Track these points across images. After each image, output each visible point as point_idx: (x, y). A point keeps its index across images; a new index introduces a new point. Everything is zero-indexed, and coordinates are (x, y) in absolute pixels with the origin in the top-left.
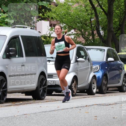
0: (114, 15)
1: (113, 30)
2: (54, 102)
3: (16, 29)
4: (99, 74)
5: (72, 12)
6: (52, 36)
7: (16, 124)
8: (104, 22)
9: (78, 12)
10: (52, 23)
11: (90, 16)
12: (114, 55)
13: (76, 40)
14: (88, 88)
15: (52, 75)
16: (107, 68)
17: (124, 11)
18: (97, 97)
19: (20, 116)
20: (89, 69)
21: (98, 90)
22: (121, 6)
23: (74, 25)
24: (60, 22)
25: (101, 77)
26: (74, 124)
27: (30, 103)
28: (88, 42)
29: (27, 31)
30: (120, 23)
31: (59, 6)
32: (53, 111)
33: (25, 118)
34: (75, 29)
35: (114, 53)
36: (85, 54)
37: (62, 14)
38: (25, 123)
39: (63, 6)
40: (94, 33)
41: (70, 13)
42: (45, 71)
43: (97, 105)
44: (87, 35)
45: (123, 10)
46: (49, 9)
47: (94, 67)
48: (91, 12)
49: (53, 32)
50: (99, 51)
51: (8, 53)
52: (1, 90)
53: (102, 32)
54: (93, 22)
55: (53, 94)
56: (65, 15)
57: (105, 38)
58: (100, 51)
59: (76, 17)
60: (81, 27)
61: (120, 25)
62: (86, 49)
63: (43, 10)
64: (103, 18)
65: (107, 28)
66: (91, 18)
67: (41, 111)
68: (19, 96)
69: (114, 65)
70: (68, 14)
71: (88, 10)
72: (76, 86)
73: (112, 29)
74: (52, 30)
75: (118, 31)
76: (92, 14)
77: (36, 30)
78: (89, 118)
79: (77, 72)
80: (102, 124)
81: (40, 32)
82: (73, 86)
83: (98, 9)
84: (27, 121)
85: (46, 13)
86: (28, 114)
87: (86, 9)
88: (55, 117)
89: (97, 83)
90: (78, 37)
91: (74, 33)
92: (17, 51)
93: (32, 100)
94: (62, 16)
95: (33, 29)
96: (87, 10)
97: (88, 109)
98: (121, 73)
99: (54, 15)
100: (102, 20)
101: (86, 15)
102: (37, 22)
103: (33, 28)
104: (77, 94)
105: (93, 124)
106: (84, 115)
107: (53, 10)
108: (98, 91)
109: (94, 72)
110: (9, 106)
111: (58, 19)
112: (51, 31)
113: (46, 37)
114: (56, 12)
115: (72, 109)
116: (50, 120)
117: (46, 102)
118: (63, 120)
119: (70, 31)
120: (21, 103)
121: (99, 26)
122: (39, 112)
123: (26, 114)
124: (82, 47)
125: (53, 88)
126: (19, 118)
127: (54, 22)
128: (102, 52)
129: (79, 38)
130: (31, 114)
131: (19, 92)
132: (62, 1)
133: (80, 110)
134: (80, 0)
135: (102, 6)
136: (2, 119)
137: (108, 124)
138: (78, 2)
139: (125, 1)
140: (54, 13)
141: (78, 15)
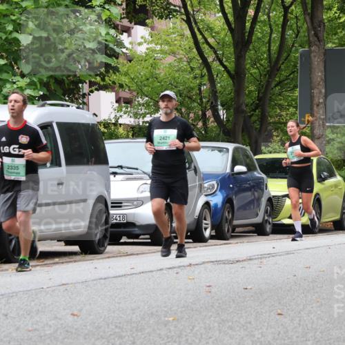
0: (248, 78)
1: (245, 109)
2: (124, 258)
3: (48, 109)
4: (217, 200)
6: (121, 121)
7: (45, 304)
8: (227, 92)
9: (174, 72)
10: (120, 96)
11: (198, 82)
12: (248, 160)
14: (193, 227)
15: (121, 203)
16: (233, 187)
17: (268, 69)
18: (212, 245)
19: (54, 288)
20: (197, 190)
21: (214, 231)
22: (262, 60)
24: (138, 94)
25: (220, 205)
26: (165, 303)
27: (75, 261)
29: (69, 113)
30: (258, 94)
31: (135, 60)
32: (122, 276)
33: (64, 291)
35: (248, 156)
37: (142, 77)
38: (63, 303)
39: (143, 62)
40: (206, 115)
41: (156, 74)
42: (105, 194)
43: (212, 262)
44: (192, 120)
45: (265, 69)
46: (113, 67)
47: (206, 185)
48: (202, 73)
49: (122, 113)
50: (216, 152)
53: (222, 113)
54: (204, 92)
55: (122, 241)
56: (148, 79)
57: (229, 126)
58: (219, 153)
59: (170, 84)
61: (259, 99)
64: (226, 84)
65: (235, 106)
66: (200, 85)
67: (97, 277)
68: (52, 246)
69: (246, 180)
70: (153, 77)
71: (194, 68)
73: (244, 107)
74: (121, 110)
75: (255, 112)
76: (202, 76)
77: (88, 110)
78: (196, 289)
80: (220, 301)
81: (97, 114)
83: (216, 66)
84: (68, 297)
85: (108, 76)
87: (192, 65)
88: (126, 290)
89: (212, 218)
93: (79, 254)
94: (141, 82)
95: (83, 109)
96: (192, 69)
97: (194, 271)
98: (262, 197)
99: (125, 80)
101: (191, 80)
102: (89, 95)
103: (81, 106)
105: (203, 301)
106: (186, 284)
107: (123, 69)
108: (214, 234)
109: (206, 195)
111: (132, 87)
112: (118, 112)
113: (108, 124)
114: (130, 73)
115: (162, 272)
116: (116, 295)
117: (109, 257)
118: (143, 294)
119: (157, 111)
120: (57, 260)
121: (216, 101)
122: (92, 278)
123: (66, 284)
125: (122, 229)
126: (53, 291)
127: (125, 94)
128: (222, 153)
130: (75, 283)
131: (52, 239)
132: (142, 50)
133: (177, 273)
134: (178, 49)
135: (224, 60)
136: (16, 295)
137: (233, 301)
138: (173, 53)
139: (269, 50)
140: (126, 76)
141: (174, 79)
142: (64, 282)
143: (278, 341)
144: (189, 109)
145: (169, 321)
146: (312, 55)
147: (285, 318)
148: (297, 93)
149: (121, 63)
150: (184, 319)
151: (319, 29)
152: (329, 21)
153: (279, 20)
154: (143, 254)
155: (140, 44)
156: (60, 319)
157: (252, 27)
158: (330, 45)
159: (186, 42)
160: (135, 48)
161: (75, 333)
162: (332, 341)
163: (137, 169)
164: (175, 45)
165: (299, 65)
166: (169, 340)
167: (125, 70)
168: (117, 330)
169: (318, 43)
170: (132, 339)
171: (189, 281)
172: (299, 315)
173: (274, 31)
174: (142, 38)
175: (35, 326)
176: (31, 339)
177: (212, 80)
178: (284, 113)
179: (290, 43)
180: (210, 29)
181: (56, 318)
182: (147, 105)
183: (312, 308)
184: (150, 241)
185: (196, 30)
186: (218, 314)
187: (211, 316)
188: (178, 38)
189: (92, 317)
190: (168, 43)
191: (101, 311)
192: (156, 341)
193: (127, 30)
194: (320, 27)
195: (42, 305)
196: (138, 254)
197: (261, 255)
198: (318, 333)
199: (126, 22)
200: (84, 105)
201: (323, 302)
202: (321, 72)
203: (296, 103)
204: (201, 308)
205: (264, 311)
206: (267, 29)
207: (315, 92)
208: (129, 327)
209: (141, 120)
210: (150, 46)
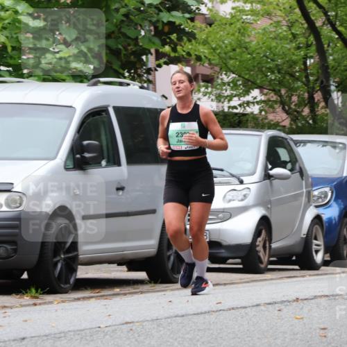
3: (101, 89)
4: (332, 213)
5: (253, 40)
8: (342, 68)
9: (270, 40)
10: (198, 72)
11: (302, 52)
13: (266, 118)
14: (299, 249)
19: (113, 328)
20: (304, 199)
21: (328, 255)
24: (221, 69)
25: (335, 220)
27: (142, 293)
28: (300, 125)
29: (130, 94)
31: (216, 23)
32: (205, 313)
33: (128, 332)
34: (261, 88)
36: (290, 157)
37: (226, 47)
40: (313, 99)
41: (246, 43)
43: (327, 296)
44: (295, 105)
46: (188, 33)
47: (316, 193)
48: (307, 42)
49: (200, 95)
50: (329, 148)
51: (78, 156)
52: (62, 256)
54: (311, 68)
56: (234, 50)
58: (332, 149)
59: (264, 56)
60: (279, 81)
62: (292, 144)
63: (174, 36)
64: (340, 56)
66: (305, 58)
67: (172, 314)
68: (111, 271)
70: (241, 47)
71: (297, 34)
72: (267, 245)
74: (199, 91)
76: (308, 46)
77: (155, 91)
78: (306, 332)
79: (269, 206)
81: (166, 96)
82: (258, 246)
83: (326, 31)
84: (134, 340)
85: (181, 45)
86: (137, 322)
87: (293, 31)
88: (211, 332)
89: (325, 237)
90: (271, 110)
91: (258, 99)
92: (105, 148)
93: (147, 283)
94: (225, 53)
95: (147, 89)
96: (294, 36)
97: (302, 308)
99: (203, 50)
100: (337, 64)
101: (292, 50)
103: (145, 85)
104: (270, 267)
106: (292, 326)
107: (201, 36)
108: (328, 258)
109: (317, 207)
110: (84, 298)
111: (214, 60)
114: (210, 42)
115: (259, 308)
116: (198, 337)
118: (234, 338)
119: (247, 92)
120: (117, 290)
121: (328, 80)
122: (166, 315)
123: (130, 323)
124: (283, 138)
126: (113, 331)
127: (204, 69)
128: (337, 150)
129: (274, 112)
130: (143, 321)
131: (110, 262)
132: (226, 10)
133: (279, 310)
134: (274, 9)
135: (337, 23)
136: (65, 336)
138: (268, 14)
140: (205, 45)
141: (270, 49)
142: (128, 320)
154: (233, 283)
155: (223, 2)
160: (216, 8)
163: (222, 170)
164: (271, 3)
167: (204, 37)
171: (296, 321)
177: (321, 52)
182: (234, 85)
184: (241, 266)
196: (225, 284)
200: (150, 84)
209: (226, 105)
210: (237, 4)
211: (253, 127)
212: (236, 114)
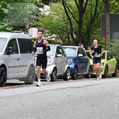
0: (84, 24)
1: (82, 34)
3: (14, 34)
4: (72, 66)
5: (54, 21)
7: (12, 101)
9: (58, 21)
12: (83, 52)
13: (57, 41)
14: (64, 75)
16: (78, 62)
17: (91, 21)
18: (70, 82)
20: (65, 63)
21: (71, 77)
22: (88, 17)
23: (55, 31)
24: (45, 29)
25: (73, 68)
26: (54, 101)
27: (23, 87)
28: (65, 43)
29: (22, 35)
30: (87, 29)
31: (45, 17)
32: (39, 92)
33: (19, 97)
34: (55, 34)
36: (62, 51)
37: (47, 23)
38: (19, 101)
39: (47, 18)
40: (69, 37)
41: (52, 22)
43: (70, 87)
44: (64, 38)
46: (37, 19)
47: (68, 61)
50: (72, 49)
51: (8, 51)
52: (3, 77)
53: (75, 36)
54: (68, 28)
56: (49, 24)
57: (77, 40)
60: (60, 32)
61: (87, 31)
62: (63, 48)
64: (76, 26)
65: (79, 33)
66: (67, 26)
68: (15, 81)
69: (82, 59)
72: (56, 74)
75: (86, 35)
76: (68, 23)
77: (28, 34)
78: (64, 97)
79: (57, 64)
80: (73, 101)
81: (31, 35)
82: (53, 74)
83: (73, 19)
86: (21, 94)
88: (40, 97)
89: (70, 72)
90: (58, 39)
91: (55, 36)
93: (24, 84)
94: (47, 25)
95: (26, 34)
96: (64, 20)
97: (64, 91)
98: (88, 65)
99: (41, 24)
100: (75, 28)
101: (64, 24)
102: (29, 29)
103: (26, 33)
104: (56, 80)
105: (67, 101)
109: (68, 64)
110: (8, 88)
111: (44, 26)
113: (35, 39)
115: (53, 91)
116: (37, 98)
118: (46, 98)
119: (52, 35)
120: (17, 86)
121: (73, 32)
122: (29, 92)
124: (61, 47)
126: (15, 97)
127: (41, 29)
128: (74, 50)
130: (23, 94)
131: (16, 79)
132: (47, 14)
133: (58, 91)
134: (60, 13)
135: (75, 17)
136: (2, 98)
137: (77, 101)
138: (58, 15)
139: (91, 14)
140: (42, 22)
141: (58, 24)
142: (19, 94)
143: (92, 115)
144: (63, 34)
145: (55, 108)
146: (106, 16)
147: (95, 107)
148: (100, 29)
149: (40, 18)
150: (60, 107)
151: (108, 7)
152: (112, 4)
153: (95, 4)
154: (46, 84)
155: (47, 11)
156: (17, 107)
157: (85, 6)
158: (112, 13)
159: (63, 11)
160: (45, 13)
161: (22, 111)
162: (111, 115)
164: (59, 12)
165: (101, 19)
166: (55, 114)
167: (41, 20)
168: (37, 111)
169: (108, 12)
170: (42, 114)
171: (62, 94)
172: (100, 106)
173: (93, 8)
174: (47, 9)
175: (8, 109)
176: (7, 113)
177: (71, 24)
178: (96, 36)
179: (98, 12)
180: (71, 7)
181: (16, 106)
182: (49, 33)
183: (104, 104)
185: (66, 7)
186: (72, 105)
187: (69, 106)
188: (60, 10)
189: (28, 106)
190: (56, 11)
191: (31, 104)
192: (50, 115)
193: (42, 7)
194: (109, 6)
195: (11, 102)
196: (44, 84)
197: (87, 85)
198: (106, 112)
199: (42, 4)
201: (108, 102)
202: (109, 22)
203: (100, 33)
204: (66, 103)
205: (87, 105)
206: (90, 7)
207: (107, 29)
208: (41, 110)
210: (50, 12)
211: (53, 44)
212: (49, 40)
